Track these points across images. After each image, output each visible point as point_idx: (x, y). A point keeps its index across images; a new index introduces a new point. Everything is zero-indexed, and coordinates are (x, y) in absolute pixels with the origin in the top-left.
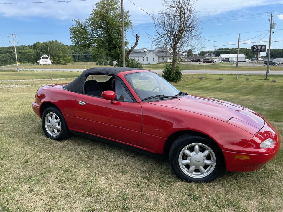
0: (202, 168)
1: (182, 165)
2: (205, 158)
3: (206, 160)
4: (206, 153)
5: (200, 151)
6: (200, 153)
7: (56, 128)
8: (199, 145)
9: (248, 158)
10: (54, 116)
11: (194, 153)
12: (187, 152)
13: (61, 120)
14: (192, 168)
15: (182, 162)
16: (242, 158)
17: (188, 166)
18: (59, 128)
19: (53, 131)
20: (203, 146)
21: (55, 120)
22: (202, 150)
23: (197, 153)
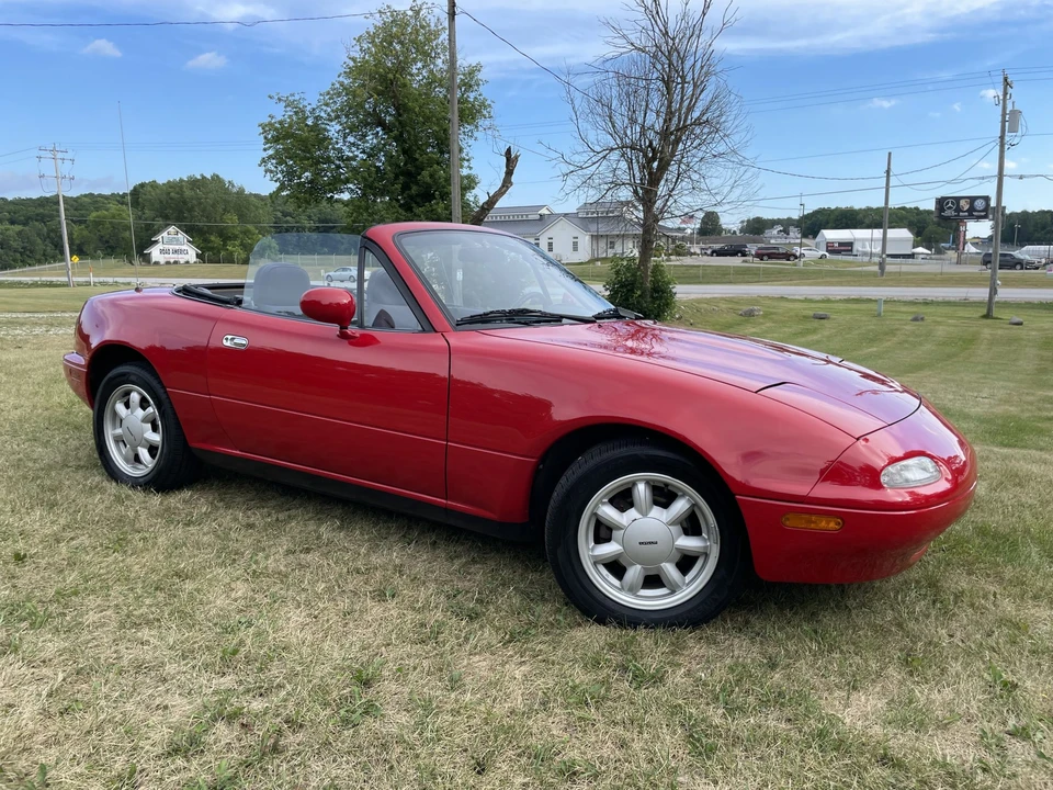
0: (670, 570)
1: (595, 564)
2: (676, 529)
3: (684, 536)
4: (680, 506)
5: (656, 503)
6: (656, 511)
7: (147, 440)
8: (648, 482)
9: (832, 525)
10: (135, 397)
11: (632, 513)
12: (609, 512)
13: (159, 406)
14: (634, 573)
15: (591, 553)
16: (813, 526)
17: (616, 568)
18: (156, 438)
19: (137, 459)
20: (667, 485)
21: (140, 413)
22: (663, 497)
23: (644, 514)
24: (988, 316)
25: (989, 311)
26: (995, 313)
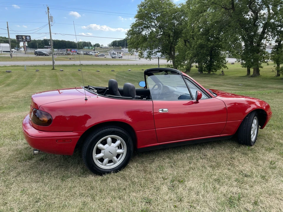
24: (53, 69)
25: (53, 67)
26: (55, 68)
